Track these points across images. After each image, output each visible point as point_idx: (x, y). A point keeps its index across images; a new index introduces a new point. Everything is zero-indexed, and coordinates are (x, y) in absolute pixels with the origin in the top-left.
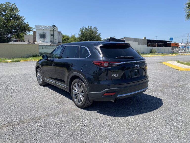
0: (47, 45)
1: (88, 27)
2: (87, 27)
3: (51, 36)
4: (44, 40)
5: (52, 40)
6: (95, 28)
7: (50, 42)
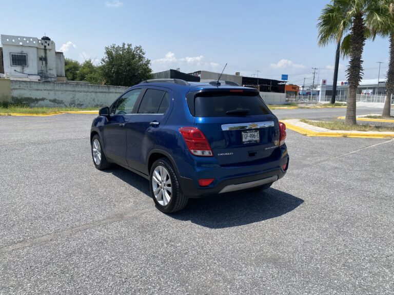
0: (29, 82)
2: (121, 46)
3: (41, 62)
4: (23, 69)
5: (42, 70)
6: (139, 48)
7: (38, 75)
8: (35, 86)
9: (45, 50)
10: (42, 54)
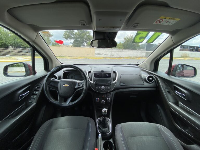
1: (131, 35)
2: (129, 36)
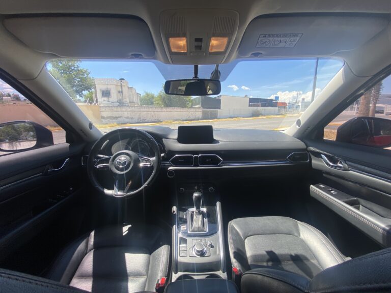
3: (119, 94)
4: (108, 99)
5: (120, 99)
7: (117, 102)
8: (115, 109)
9: (121, 86)
10: (120, 89)
